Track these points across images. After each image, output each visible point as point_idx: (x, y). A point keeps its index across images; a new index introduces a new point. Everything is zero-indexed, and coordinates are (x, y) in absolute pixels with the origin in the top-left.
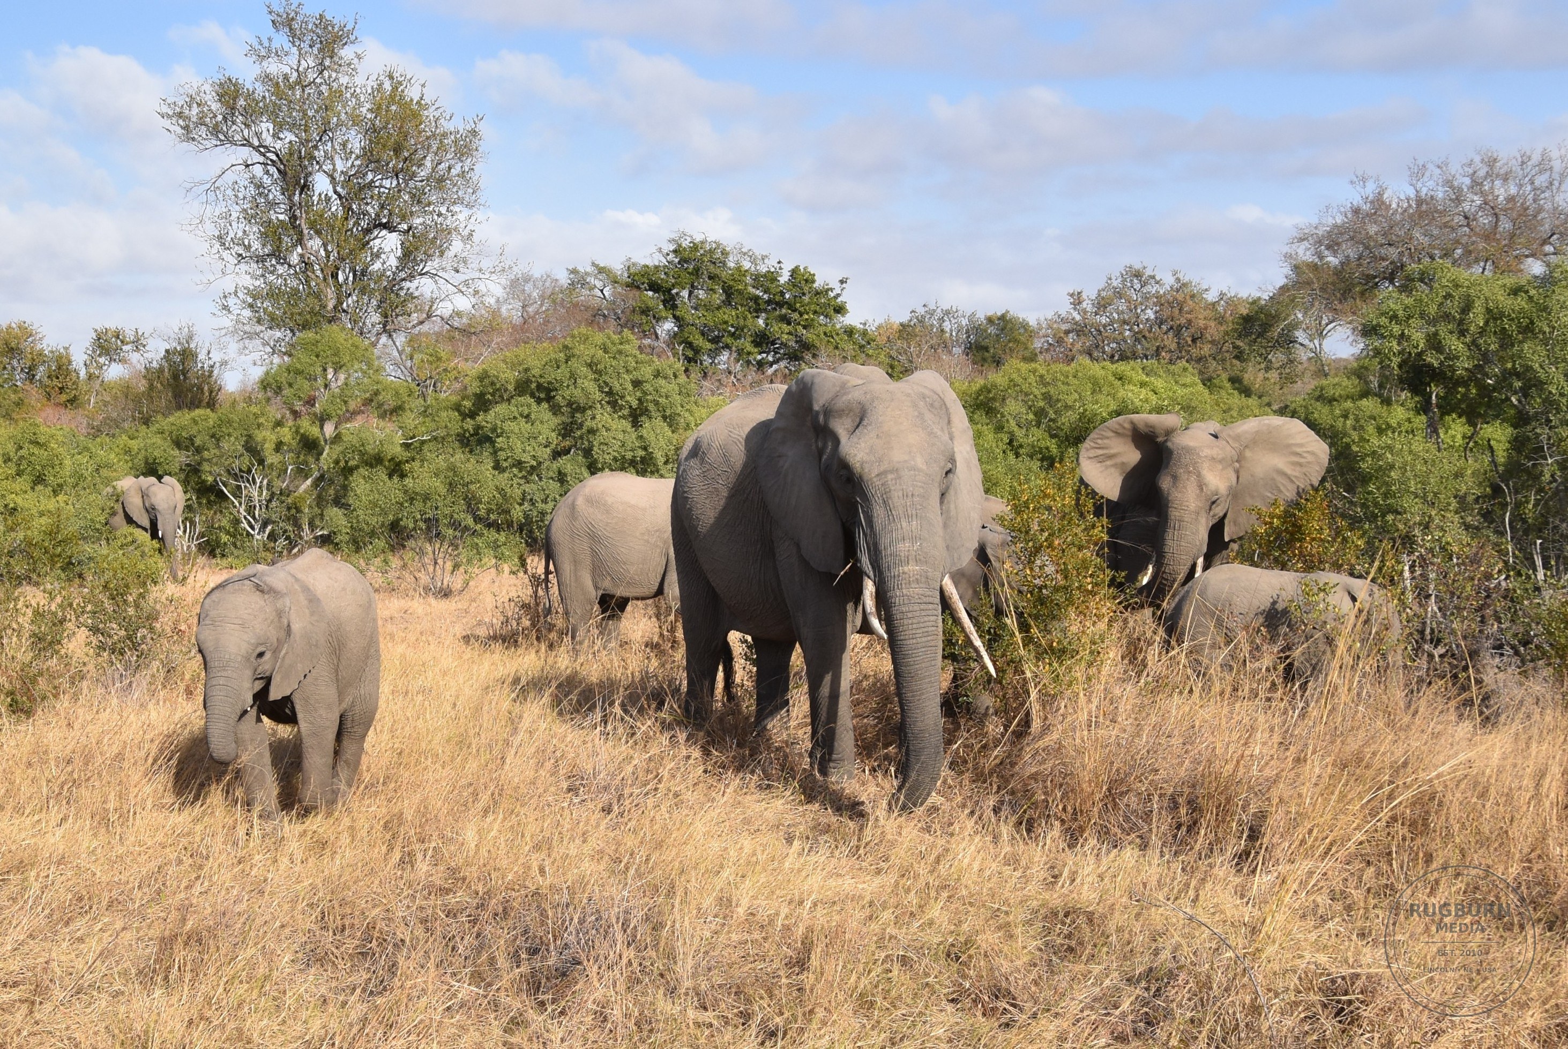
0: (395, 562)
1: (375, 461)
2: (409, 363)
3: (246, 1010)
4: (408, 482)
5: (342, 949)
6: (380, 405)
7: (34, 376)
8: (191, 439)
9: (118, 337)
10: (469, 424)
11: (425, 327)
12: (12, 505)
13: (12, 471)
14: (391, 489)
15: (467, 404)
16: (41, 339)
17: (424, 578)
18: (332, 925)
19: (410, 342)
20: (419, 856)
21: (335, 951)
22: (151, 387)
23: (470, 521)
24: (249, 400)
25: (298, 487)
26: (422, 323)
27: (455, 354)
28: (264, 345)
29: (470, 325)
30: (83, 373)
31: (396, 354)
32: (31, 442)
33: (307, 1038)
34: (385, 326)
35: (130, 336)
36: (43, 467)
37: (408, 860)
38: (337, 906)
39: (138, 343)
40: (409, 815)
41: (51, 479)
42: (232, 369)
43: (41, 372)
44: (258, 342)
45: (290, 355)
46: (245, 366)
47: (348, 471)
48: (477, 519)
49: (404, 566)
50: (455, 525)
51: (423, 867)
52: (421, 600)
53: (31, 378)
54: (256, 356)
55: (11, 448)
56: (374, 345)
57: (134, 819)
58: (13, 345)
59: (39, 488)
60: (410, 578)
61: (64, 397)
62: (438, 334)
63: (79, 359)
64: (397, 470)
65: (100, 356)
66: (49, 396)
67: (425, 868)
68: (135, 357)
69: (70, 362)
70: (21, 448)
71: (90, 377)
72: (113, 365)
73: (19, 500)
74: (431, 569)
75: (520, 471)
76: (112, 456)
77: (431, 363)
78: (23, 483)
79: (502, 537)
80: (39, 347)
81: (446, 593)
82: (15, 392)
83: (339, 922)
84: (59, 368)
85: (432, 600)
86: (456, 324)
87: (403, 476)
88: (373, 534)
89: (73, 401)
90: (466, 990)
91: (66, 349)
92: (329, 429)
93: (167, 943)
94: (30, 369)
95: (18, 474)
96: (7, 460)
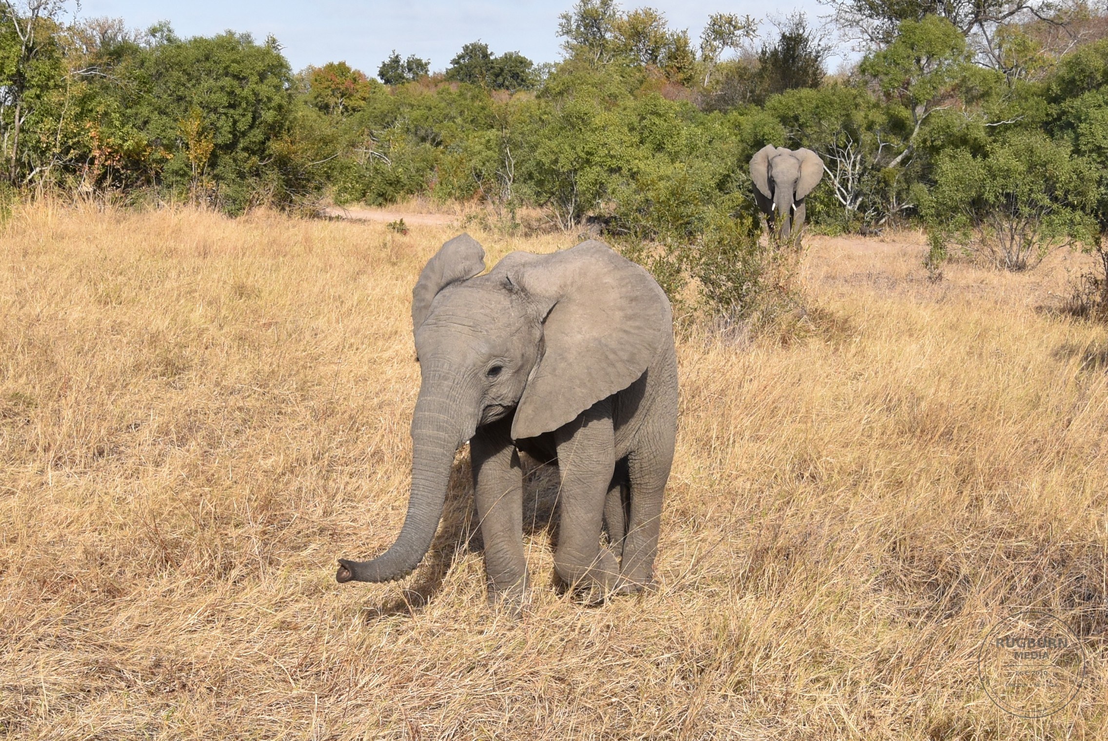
0: (975, 236)
1: (961, 141)
2: (997, 52)
3: (824, 619)
4: (991, 160)
5: (910, 577)
6: (969, 90)
7: (656, 57)
8: (796, 118)
9: (730, 23)
10: (1054, 110)
11: (1016, 19)
12: (635, 170)
13: (636, 139)
14: (975, 167)
15: (1055, 89)
16: (664, 24)
17: (1001, 253)
18: (901, 555)
19: (999, 32)
20: (986, 501)
21: (903, 578)
22: (764, 69)
23: (1047, 201)
24: (847, 83)
25: (888, 163)
26: (1011, 13)
27: (1041, 44)
28: (862, 32)
29: (1058, 17)
30: (699, 55)
31: (985, 42)
32: (653, 113)
33: (878, 649)
34: (977, 16)
35: (742, 21)
36: (663, 136)
37: (976, 503)
38: (908, 539)
39: (749, 28)
40: (979, 464)
41: (669, 147)
42: (835, 54)
43: (662, 53)
44: (857, 30)
45: (888, 42)
46: (846, 52)
47: (935, 150)
48: (1055, 199)
49: (983, 241)
50: (1032, 203)
51: (988, 511)
52: (997, 272)
53: (654, 58)
54: (854, 43)
55: (635, 119)
56: (966, 33)
57: (734, 447)
58: (639, 29)
59: (659, 155)
60: (987, 251)
61: (681, 76)
62: (1027, 26)
63: (695, 43)
64: (978, 150)
65: (714, 39)
66: (668, 76)
67: (990, 513)
68: (745, 41)
69: (686, 44)
70: (645, 118)
71: (705, 58)
72: (726, 48)
73: (642, 166)
74: (1008, 244)
75: (1099, 156)
76: (726, 130)
77: (1018, 52)
78: (645, 150)
79: (1078, 215)
80: (661, 30)
81: (1020, 267)
82: (640, 71)
83: (908, 554)
84: (678, 49)
85: (1006, 272)
86: (1043, 16)
87: (985, 156)
88: (955, 209)
89: (688, 79)
91: (684, 32)
92: (920, 110)
93: (760, 555)
94: (653, 51)
95: (641, 142)
96: (632, 129)
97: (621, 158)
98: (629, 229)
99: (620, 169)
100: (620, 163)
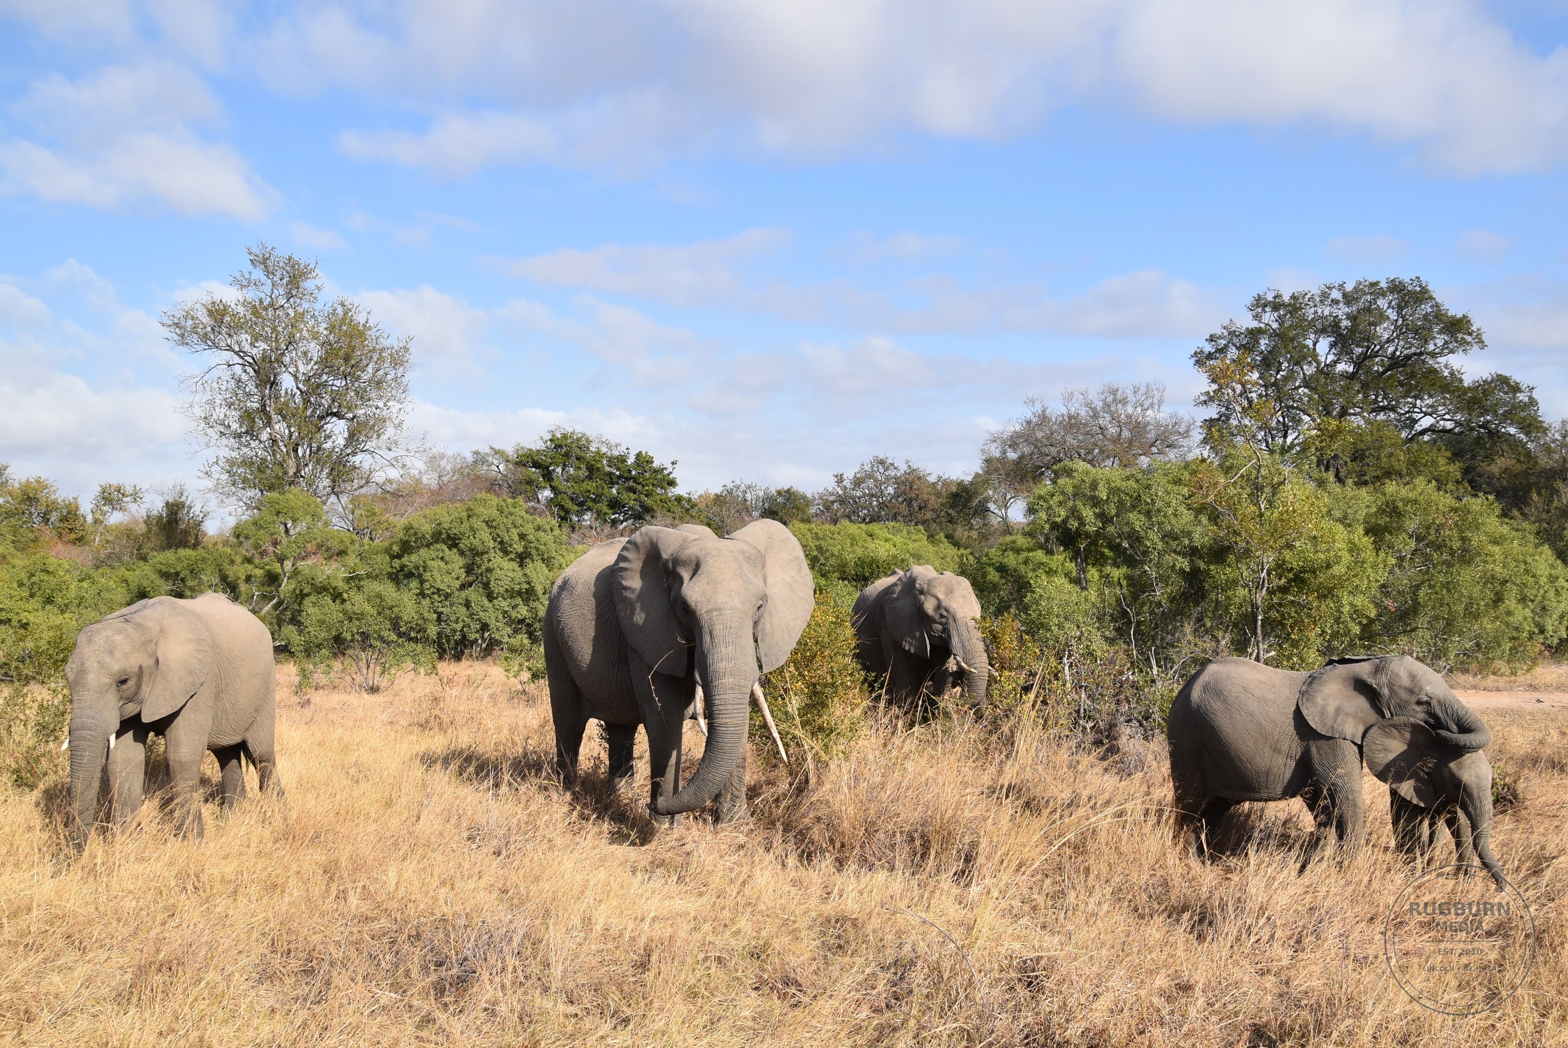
0: (337, 665)
1: (322, 590)
2: (351, 517)
3: (207, 1021)
4: (348, 606)
5: (288, 968)
6: (328, 549)
7: (48, 519)
8: (177, 574)
9: (119, 491)
10: (397, 563)
11: (363, 491)
12: (24, 621)
13: (26, 594)
14: (333, 611)
15: (396, 548)
16: (55, 491)
17: (359, 679)
18: (280, 950)
19: (352, 501)
20: (351, 893)
21: (282, 970)
22: (149, 530)
23: (393, 637)
24: (226, 543)
25: (261, 609)
26: (362, 487)
27: (386, 511)
28: (238, 500)
29: (399, 490)
30: (90, 518)
31: (340, 509)
32: (42, 571)
33: (258, 1041)
34: (333, 489)
35: (129, 490)
36: (52, 590)
37: (342, 896)
38: (285, 935)
39: (136, 496)
40: (343, 862)
41: (59, 600)
42: (213, 518)
43: (54, 517)
44: (234, 498)
45: (259, 509)
46: (223, 516)
47: (302, 596)
48: (400, 635)
49: (344, 670)
50: (381, 639)
51: (354, 900)
52: (357, 695)
53: (46, 520)
54: (231, 509)
55: (24, 576)
56: (324, 503)
57: (119, 870)
58: (31, 495)
59: (48, 607)
60: (348, 679)
61: (73, 536)
62: (375, 495)
63: (86, 508)
64: (337, 596)
65: (104, 505)
66: (60, 536)
67: (356, 902)
68: (133, 507)
69: (77, 508)
70: (34, 575)
71: (96, 521)
72: (116, 513)
73: (31, 617)
74: (365, 671)
75: (439, 597)
76: (112, 583)
77: (367, 517)
78: (35, 603)
79: (419, 647)
80: (53, 497)
81: (374, 690)
82: (32, 532)
83: (285, 947)
84: (69, 513)
85: (365, 695)
86: (388, 489)
87: (343, 601)
88: (319, 646)
89: (80, 540)
90: (387, 997)
91: (75, 499)
92: (288, 565)
93: (141, 971)
94: (45, 514)
95: (31, 596)
96: (21, 585)
97: (11, 610)
98: (12, 677)
99: (10, 620)
100: (9, 616)
